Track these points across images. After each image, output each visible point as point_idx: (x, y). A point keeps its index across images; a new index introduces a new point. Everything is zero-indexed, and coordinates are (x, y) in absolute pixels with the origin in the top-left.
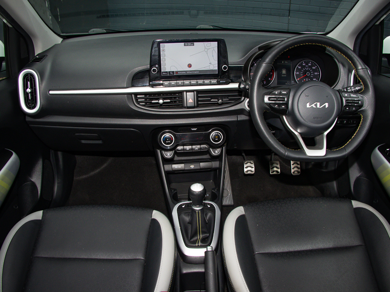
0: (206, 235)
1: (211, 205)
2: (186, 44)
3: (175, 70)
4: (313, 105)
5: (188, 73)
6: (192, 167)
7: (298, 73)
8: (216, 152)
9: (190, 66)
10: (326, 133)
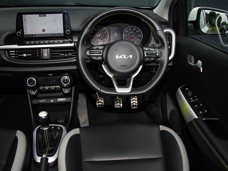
0: (53, 148)
1: (61, 128)
2: (41, 15)
3: (33, 33)
4: (121, 57)
5: (43, 36)
6: (52, 101)
7: (126, 35)
8: (66, 91)
9: (44, 30)
10: (134, 76)
